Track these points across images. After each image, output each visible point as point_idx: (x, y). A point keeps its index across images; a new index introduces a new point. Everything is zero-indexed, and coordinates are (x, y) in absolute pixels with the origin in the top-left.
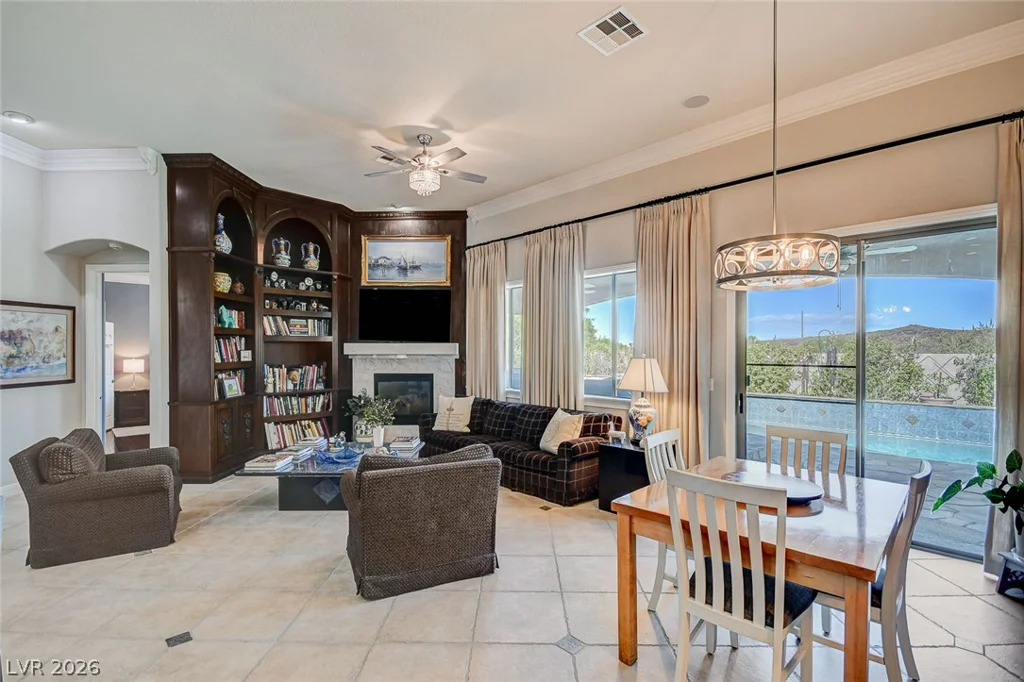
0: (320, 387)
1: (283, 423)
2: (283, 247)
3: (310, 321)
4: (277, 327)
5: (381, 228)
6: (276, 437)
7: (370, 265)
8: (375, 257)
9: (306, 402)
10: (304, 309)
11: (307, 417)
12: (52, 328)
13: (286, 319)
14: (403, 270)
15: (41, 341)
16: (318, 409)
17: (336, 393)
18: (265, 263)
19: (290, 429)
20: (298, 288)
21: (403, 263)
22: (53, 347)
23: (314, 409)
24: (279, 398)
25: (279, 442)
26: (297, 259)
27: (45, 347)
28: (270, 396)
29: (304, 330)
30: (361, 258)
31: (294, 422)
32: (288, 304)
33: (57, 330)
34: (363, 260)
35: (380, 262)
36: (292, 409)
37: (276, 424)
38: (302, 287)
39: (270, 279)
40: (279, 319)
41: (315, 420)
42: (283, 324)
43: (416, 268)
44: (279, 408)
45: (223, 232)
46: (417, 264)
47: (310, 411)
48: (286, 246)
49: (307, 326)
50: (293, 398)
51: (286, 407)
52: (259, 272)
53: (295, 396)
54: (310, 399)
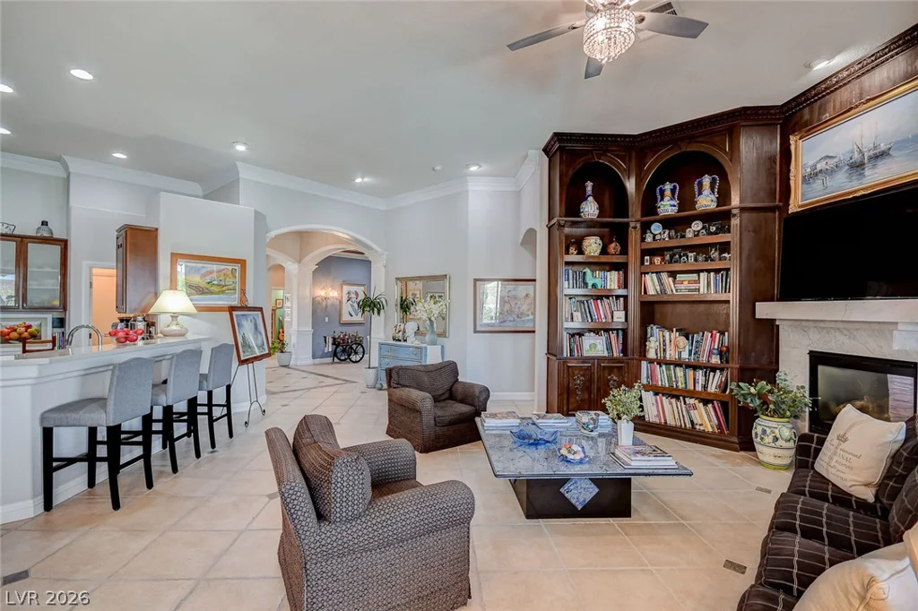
0: (715, 360)
1: (663, 395)
2: (668, 193)
3: (701, 274)
4: (661, 283)
5: (822, 110)
6: (654, 408)
7: (804, 177)
8: (811, 163)
9: (694, 375)
10: (691, 260)
11: (693, 394)
12: (524, 295)
13: (673, 274)
14: (857, 167)
15: (516, 304)
16: (712, 388)
17: (735, 372)
18: (642, 216)
19: (671, 403)
20: (683, 237)
21: (856, 156)
22: (524, 308)
23: (705, 387)
24: (661, 366)
25: (658, 415)
26: (686, 201)
27: (519, 308)
28: (651, 361)
29: (696, 286)
30: (789, 171)
31: (677, 398)
32: (672, 257)
33: (527, 295)
34: (791, 174)
35: (819, 167)
36: (677, 382)
37: (656, 394)
38: (689, 234)
39: (651, 232)
40: (664, 276)
41: (705, 402)
42: (668, 281)
43: (882, 155)
44: (662, 376)
45: (591, 199)
46: (883, 147)
47: (699, 388)
48: (673, 191)
49: (698, 281)
50: (678, 369)
51: (669, 378)
52: (635, 228)
53: (680, 366)
54: (700, 374)
